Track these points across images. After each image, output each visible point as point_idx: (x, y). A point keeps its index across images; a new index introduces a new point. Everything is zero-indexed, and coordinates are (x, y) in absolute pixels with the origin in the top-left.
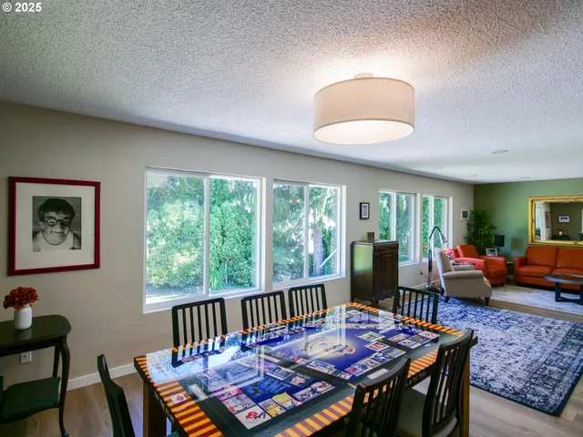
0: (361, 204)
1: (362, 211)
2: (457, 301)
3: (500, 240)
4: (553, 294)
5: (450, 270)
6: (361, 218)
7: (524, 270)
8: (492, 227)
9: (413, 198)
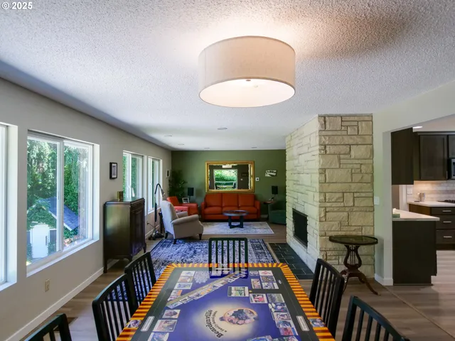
0: (111, 164)
1: (112, 171)
2: (181, 241)
3: (191, 191)
4: (227, 224)
5: (177, 218)
6: (111, 178)
7: (208, 210)
8: (185, 182)
9: (141, 159)
